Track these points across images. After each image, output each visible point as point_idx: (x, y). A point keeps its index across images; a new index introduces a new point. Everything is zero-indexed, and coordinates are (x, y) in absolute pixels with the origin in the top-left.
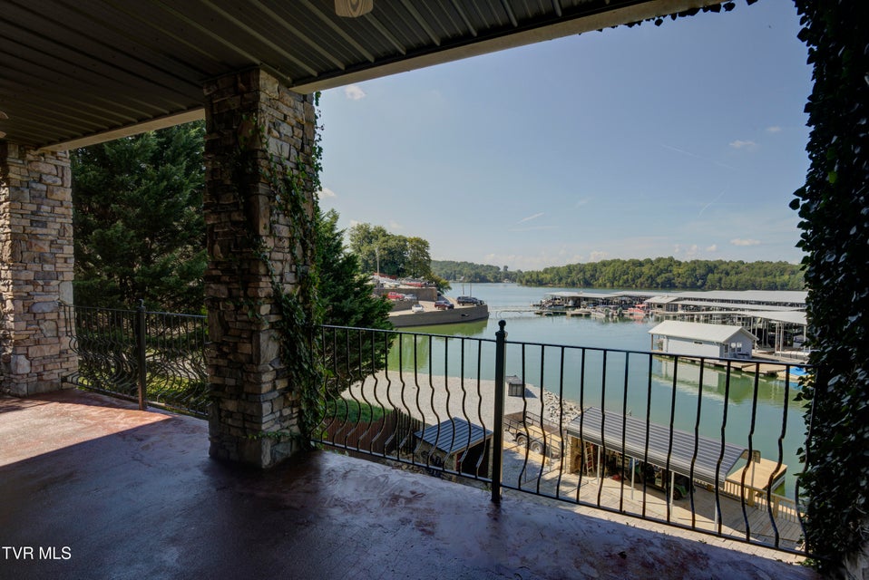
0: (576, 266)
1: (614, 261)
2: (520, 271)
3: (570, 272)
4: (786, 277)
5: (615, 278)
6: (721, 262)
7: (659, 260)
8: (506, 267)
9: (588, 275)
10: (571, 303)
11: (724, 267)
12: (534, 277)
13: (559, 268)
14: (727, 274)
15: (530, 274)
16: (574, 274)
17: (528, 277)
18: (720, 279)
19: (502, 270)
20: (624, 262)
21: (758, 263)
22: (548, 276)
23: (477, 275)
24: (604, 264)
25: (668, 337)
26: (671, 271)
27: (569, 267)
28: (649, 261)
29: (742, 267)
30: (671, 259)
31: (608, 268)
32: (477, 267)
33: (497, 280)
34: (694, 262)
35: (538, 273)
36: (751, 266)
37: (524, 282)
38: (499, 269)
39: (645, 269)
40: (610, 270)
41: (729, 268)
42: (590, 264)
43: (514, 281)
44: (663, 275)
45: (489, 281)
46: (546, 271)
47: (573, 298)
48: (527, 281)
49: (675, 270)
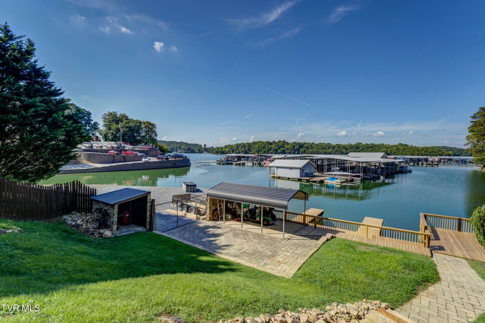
0: (241, 144)
1: (259, 142)
2: (212, 147)
3: (238, 147)
4: (331, 150)
5: (259, 151)
6: (305, 143)
7: (279, 142)
8: (205, 145)
9: (247, 149)
10: (236, 160)
11: (306, 145)
12: (220, 149)
13: (233, 145)
14: (308, 148)
15: (218, 148)
16: (240, 148)
17: (217, 150)
18: (305, 151)
19: (203, 147)
20: (263, 143)
21: (320, 143)
22: (227, 150)
23: (189, 149)
24: (254, 143)
25: (277, 167)
26: (284, 147)
27: (237, 144)
28: (274, 142)
29: (313, 145)
30: (284, 141)
31: (256, 145)
32: (189, 145)
33: (200, 152)
34: (294, 143)
35: (221, 148)
36: (317, 145)
37: (214, 153)
38: (201, 146)
39: (273, 146)
40: (257, 146)
41: (308, 146)
42: (247, 143)
43: (209, 152)
44: (281, 149)
45: (196, 152)
46: (226, 147)
47: (237, 157)
48: (216, 152)
49: (286, 147)
